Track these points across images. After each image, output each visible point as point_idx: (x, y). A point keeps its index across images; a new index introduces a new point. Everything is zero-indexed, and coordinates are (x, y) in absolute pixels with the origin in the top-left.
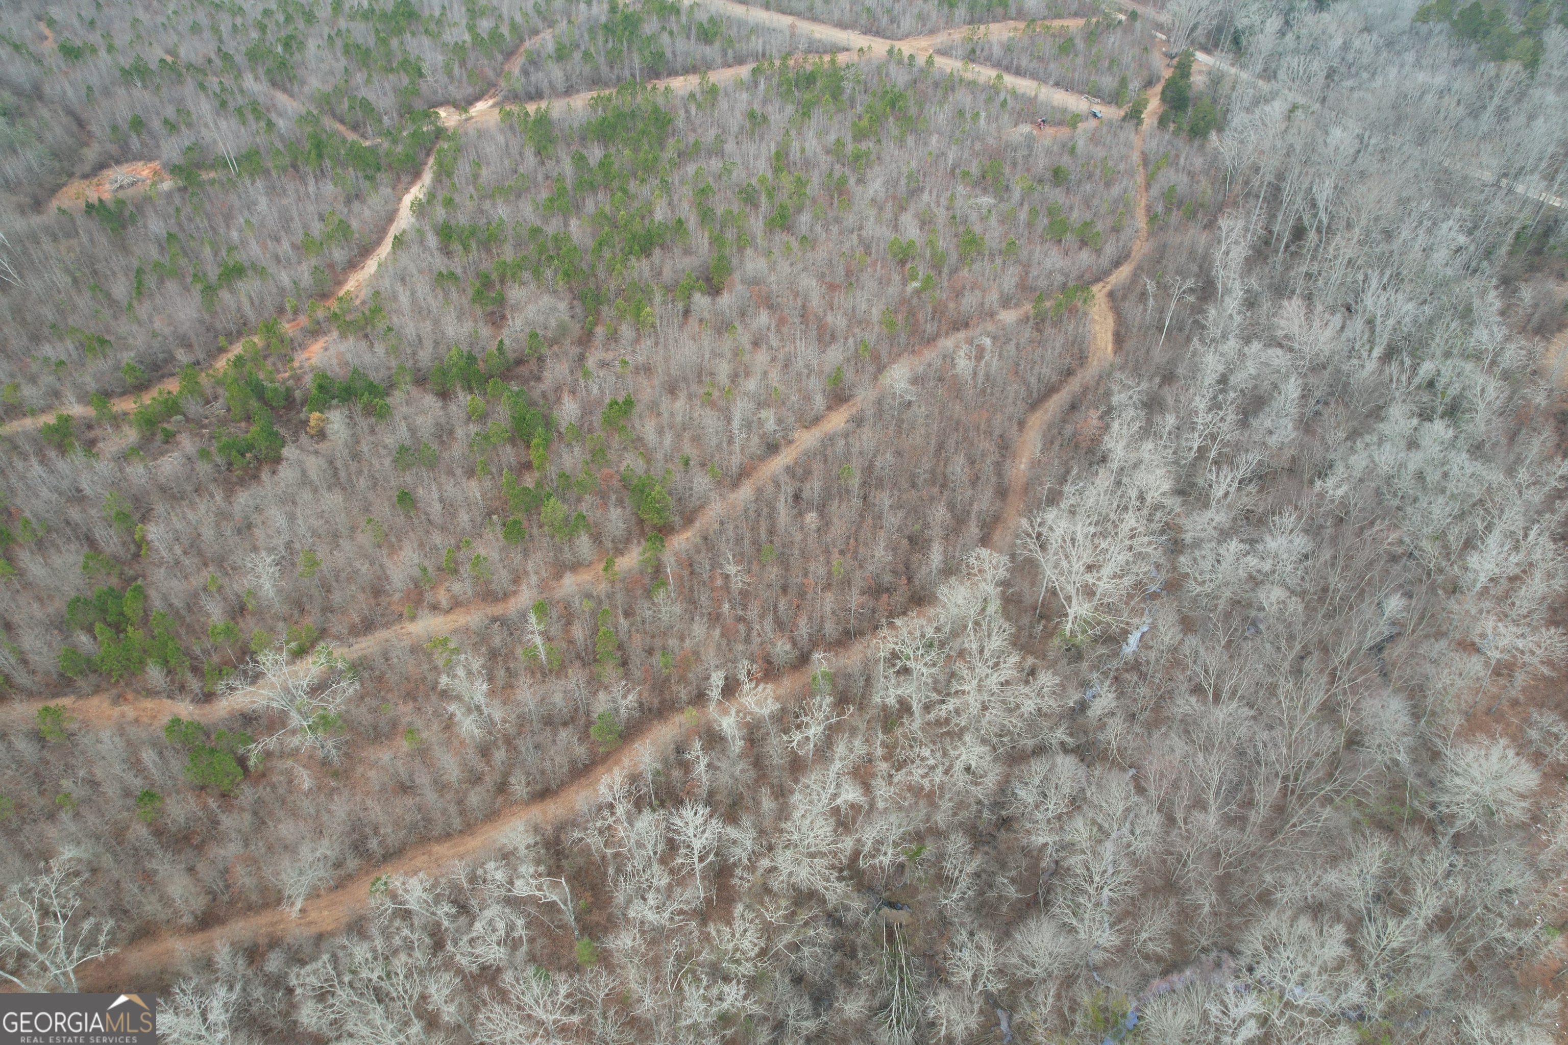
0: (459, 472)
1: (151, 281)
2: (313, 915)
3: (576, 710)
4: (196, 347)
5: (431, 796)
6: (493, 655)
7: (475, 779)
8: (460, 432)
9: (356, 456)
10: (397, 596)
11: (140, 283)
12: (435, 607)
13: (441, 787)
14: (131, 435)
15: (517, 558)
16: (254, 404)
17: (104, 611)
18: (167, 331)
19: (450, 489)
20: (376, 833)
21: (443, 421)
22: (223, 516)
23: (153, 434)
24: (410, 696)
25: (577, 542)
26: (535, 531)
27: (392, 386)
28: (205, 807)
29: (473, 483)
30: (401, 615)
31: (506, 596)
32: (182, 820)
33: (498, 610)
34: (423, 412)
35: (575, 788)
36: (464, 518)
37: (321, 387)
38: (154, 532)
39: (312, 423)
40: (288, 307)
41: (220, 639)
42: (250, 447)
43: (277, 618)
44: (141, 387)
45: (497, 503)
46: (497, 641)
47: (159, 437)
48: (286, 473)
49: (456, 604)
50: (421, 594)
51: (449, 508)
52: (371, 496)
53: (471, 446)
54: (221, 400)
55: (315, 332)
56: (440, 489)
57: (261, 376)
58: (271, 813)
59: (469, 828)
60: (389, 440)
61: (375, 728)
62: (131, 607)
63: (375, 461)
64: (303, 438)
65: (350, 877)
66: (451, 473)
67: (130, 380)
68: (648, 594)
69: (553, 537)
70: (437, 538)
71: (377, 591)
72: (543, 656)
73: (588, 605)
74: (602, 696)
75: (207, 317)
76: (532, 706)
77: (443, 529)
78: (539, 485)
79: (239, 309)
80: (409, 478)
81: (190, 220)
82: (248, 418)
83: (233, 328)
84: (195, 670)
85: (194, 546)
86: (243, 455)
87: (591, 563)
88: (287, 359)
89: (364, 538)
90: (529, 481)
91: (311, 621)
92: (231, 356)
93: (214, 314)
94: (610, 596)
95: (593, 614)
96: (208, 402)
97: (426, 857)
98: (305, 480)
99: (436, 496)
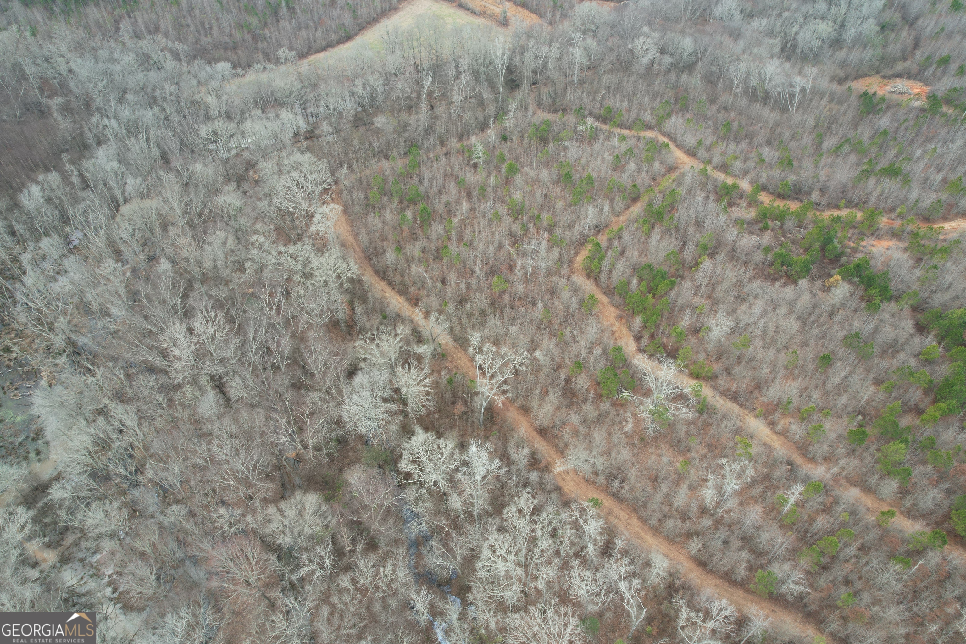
0: (872, 375)
1: (846, 148)
2: (568, 478)
3: (768, 553)
4: (826, 197)
5: (658, 498)
6: (767, 477)
7: (685, 517)
8: (902, 356)
9: (831, 315)
10: (764, 399)
11: (841, 146)
12: (772, 424)
13: (667, 499)
14: (752, 214)
15: (841, 450)
16: (817, 246)
17: (654, 278)
18: (823, 179)
19: (855, 379)
20: (622, 482)
21: (902, 341)
22: (740, 284)
23: (760, 222)
24: (711, 447)
25: (887, 481)
26: (873, 448)
27: (897, 299)
28: (589, 391)
29: (872, 389)
30: (755, 409)
31: (813, 460)
32: (578, 387)
33: (798, 460)
34: (894, 327)
35: (718, 582)
36: (843, 400)
37: (858, 266)
38: (707, 264)
39: (832, 280)
40: (898, 211)
41: (674, 334)
42: (790, 265)
43: (705, 350)
44: (781, 196)
45: (873, 412)
46: (777, 474)
47: (761, 225)
48: (789, 292)
49: (784, 434)
50: (775, 411)
51: (843, 387)
52: (812, 342)
53: (898, 369)
54: (806, 231)
55: (894, 235)
56: (851, 373)
57: (839, 235)
58: (603, 422)
59: (656, 531)
60: (857, 324)
61: (679, 442)
62: (662, 287)
63: (836, 327)
64: (819, 283)
65: (594, 483)
66: (868, 370)
67: (780, 190)
68: (892, 555)
69: (876, 462)
70: (816, 395)
71: (758, 386)
72: (786, 509)
73: (845, 517)
74: (787, 566)
75: (849, 185)
76: (748, 522)
77: (826, 394)
78: (908, 429)
79: (870, 193)
80: (841, 352)
81: (906, 130)
82: (806, 250)
83: (856, 200)
84: (652, 336)
85: (713, 286)
86: (782, 265)
87: (882, 499)
88: (861, 237)
89: (783, 358)
90: (906, 421)
91: (716, 367)
92: (836, 213)
93: (854, 187)
94: (867, 528)
95: (843, 525)
96: (800, 227)
97: (627, 517)
98: (791, 304)
99: (843, 374)
